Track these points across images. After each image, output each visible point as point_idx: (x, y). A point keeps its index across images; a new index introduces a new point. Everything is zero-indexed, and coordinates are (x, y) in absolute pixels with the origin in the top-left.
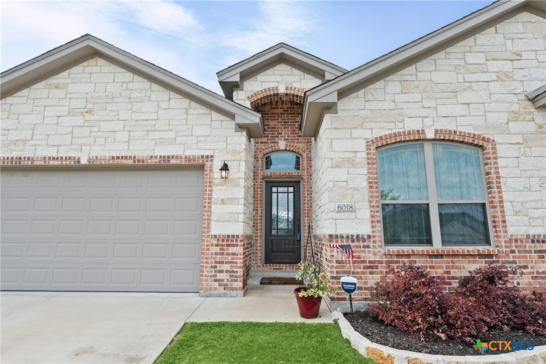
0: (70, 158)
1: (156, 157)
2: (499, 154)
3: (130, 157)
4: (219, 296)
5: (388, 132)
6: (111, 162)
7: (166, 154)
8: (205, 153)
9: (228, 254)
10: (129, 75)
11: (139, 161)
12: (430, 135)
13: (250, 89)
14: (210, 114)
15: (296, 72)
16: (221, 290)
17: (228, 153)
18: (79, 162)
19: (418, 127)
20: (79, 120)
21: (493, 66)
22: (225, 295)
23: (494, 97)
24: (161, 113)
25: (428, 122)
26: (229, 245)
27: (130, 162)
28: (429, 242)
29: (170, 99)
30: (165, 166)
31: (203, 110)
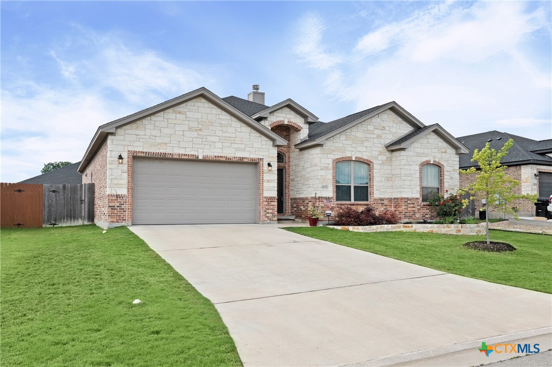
0: (193, 155)
1: (237, 158)
2: (374, 168)
3: (224, 157)
4: (268, 224)
5: (340, 157)
6: (214, 159)
7: (242, 156)
8: (260, 158)
9: (271, 205)
10: (219, 111)
11: (228, 159)
12: (354, 159)
13: (270, 120)
14: (261, 137)
15: (292, 112)
16: (268, 221)
17: (270, 157)
18: (198, 158)
19: (350, 155)
20: (195, 134)
21: (377, 132)
22: (270, 223)
23: (375, 145)
24: (237, 134)
25: (353, 153)
26: (271, 201)
27: (224, 159)
28: (350, 200)
29: (241, 127)
30: (240, 162)
31: (258, 134)
